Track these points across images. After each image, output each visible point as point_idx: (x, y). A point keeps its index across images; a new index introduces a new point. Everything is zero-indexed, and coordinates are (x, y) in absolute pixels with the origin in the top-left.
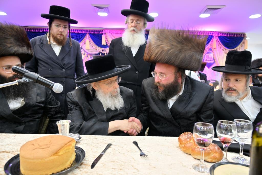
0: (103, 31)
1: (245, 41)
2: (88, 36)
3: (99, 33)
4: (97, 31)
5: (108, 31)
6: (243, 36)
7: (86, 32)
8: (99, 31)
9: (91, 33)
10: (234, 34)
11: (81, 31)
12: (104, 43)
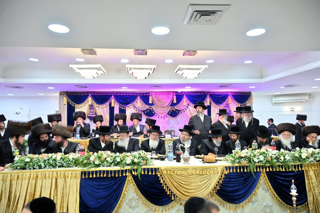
0: (149, 93)
1: (252, 98)
2: (139, 97)
3: (147, 94)
4: (145, 93)
5: (154, 93)
6: (249, 94)
7: (137, 95)
8: (147, 93)
9: (141, 95)
10: (243, 93)
11: (134, 94)
12: (150, 102)
